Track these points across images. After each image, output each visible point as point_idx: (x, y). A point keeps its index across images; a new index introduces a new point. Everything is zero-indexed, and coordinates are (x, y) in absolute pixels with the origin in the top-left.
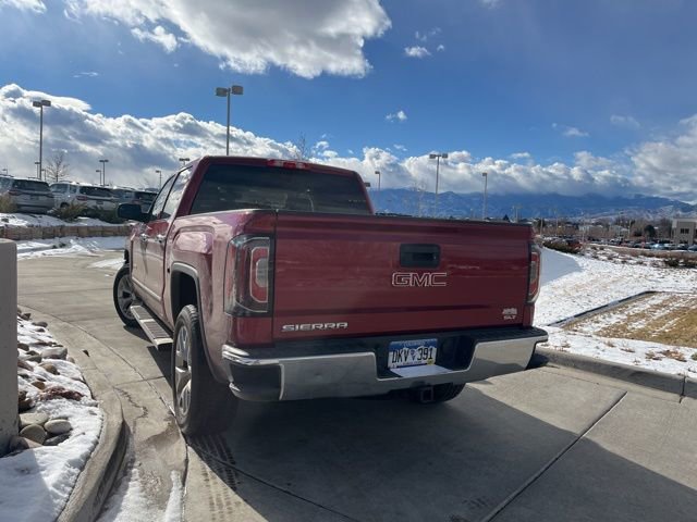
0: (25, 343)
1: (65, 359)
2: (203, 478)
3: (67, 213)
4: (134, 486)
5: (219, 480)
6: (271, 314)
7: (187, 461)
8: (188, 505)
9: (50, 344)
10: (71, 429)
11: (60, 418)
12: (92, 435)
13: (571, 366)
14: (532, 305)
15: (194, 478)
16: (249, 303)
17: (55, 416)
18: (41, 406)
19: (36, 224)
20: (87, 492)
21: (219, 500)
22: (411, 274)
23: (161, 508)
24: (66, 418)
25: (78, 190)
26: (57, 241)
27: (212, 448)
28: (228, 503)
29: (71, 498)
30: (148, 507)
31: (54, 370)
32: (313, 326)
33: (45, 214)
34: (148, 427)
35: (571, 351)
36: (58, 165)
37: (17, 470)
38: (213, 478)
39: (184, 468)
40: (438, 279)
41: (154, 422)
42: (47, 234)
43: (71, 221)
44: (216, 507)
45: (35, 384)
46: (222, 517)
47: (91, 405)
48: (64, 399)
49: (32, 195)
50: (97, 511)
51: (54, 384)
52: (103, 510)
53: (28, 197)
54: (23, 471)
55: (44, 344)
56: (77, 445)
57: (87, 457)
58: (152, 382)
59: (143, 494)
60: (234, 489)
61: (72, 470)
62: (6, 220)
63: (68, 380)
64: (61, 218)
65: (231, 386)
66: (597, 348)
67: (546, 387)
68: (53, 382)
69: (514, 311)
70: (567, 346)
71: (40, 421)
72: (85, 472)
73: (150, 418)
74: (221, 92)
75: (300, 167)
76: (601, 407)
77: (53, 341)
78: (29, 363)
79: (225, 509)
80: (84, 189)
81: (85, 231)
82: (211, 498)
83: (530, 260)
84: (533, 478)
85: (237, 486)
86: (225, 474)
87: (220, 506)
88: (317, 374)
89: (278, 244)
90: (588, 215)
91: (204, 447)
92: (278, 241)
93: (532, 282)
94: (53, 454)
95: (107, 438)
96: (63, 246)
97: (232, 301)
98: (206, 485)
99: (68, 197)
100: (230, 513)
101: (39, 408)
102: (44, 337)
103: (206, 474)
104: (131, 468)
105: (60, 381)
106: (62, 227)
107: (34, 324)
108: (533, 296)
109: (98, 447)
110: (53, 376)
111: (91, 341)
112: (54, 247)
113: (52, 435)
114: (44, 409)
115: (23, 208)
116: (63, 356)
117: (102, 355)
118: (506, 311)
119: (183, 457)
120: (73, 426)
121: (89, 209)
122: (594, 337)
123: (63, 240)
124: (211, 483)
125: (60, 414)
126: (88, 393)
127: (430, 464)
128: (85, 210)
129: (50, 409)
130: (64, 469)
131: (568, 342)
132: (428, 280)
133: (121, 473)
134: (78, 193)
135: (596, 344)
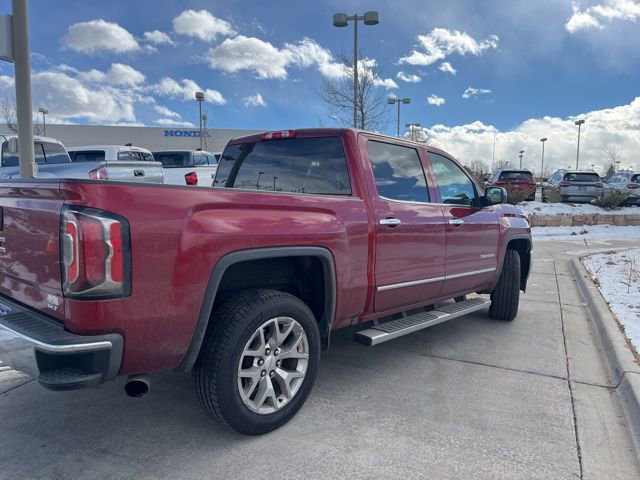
19: (572, 212)
25: (630, 179)
26: (580, 229)
33: (587, 203)
42: (576, 221)
49: (580, 186)
53: (576, 188)
64: (602, 207)
69: (56, 301)
81: (621, 220)
106: (597, 215)
112: (574, 234)
115: (571, 198)
118: (49, 297)
123: (589, 228)
134: (628, 182)
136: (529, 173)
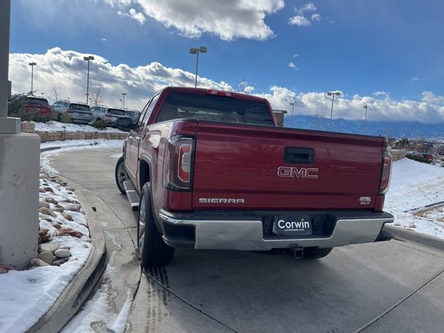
0: (57, 200)
1: (79, 212)
2: (147, 295)
3: (100, 124)
4: (103, 296)
5: (157, 297)
6: (191, 190)
7: (139, 282)
8: (134, 312)
9: (73, 202)
10: (71, 256)
11: (65, 248)
12: (81, 261)
13: (416, 241)
14: (383, 195)
15: (142, 294)
16: (178, 182)
17: (63, 246)
18: (56, 239)
19: (81, 130)
20: (69, 297)
21: (154, 311)
22: (292, 168)
23: (116, 312)
24: (69, 249)
25: (107, 111)
26: (92, 141)
27: (157, 275)
28: (160, 314)
29: (58, 301)
30: (109, 311)
31: (70, 219)
32: (220, 200)
33: (87, 124)
34: (121, 258)
35: (416, 230)
36: (97, 96)
37: (28, 279)
38: (154, 295)
39: (136, 287)
40: (311, 173)
41: (125, 255)
42: (88, 136)
43: (102, 129)
44: (151, 316)
45: (55, 226)
46: (154, 322)
47: (87, 241)
48: (70, 237)
49: (80, 113)
50: (75, 311)
51: (67, 227)
52: (80, 310)
53: (78, 114)
54: (31, 281)
55: (69, 201)
56: (70, 266)
57: (75, 275)
58: (129, 230)
59: (108, 301)
60: (166, 304)
61: (63, 282)
62: (65, 127)
63: (77, 224)
64: (96, 127)
65: (163, 237)
66: (436, 229)
67: (395, 254)
68: (67, 225)
69: (368, 199)
70: (414, 227)
71: (53, 249)
72: (71, 284)
73: (123, 253)
74: (193, 51)
75: (228, 95)
76: (434, 272)
77: (75, 200)
78: (55, 212)
79: (157, 317)
80: (110, 110)
81: (109, 136)
82: (149, 309)
83: (383, 163)
84: (375, 319)
85: (168, 303)
86: (161, 293)
87: (154, 315)
88: (221, 233)
89: (197, 144)
90: (440, 137)
91: (152, 275)
92: (197, 141)
93: (383, 179)
94: (53, 271)
95: (91, 263)
96: (96, 144)
97: (167, 181)
98: (148, 299)
99: (101, 115)
100: (159, 320)
101: (54, 241)
102: (71, 198)
103: (149, 293)
104: (104, 283)
105: (71, 225)
106: (96, 133)
107: (67, 189)
108: (384, 189)
109: (84, 268)
110: (68, 221)
111: (99, 202)
112: (91, 145)
113: (58, 258)
114: (57, 242)
115: (75, 121)
116: (77, 210)
117: (104, 210)
118: (362, 199)
119: (138, 280)
120: (72, 254)
121: (112, 123)
122: (435, 221)
123: (97, 141)
124: (151, 299)
125: (67, 246)
126: (88, 234)
127: (301, 301)
128: (110, 123)
129: (61, 242)
130: (57, 281)
131: (415, 224)
132: (304, 172)
133: (97, 286)
134: (106, 113)
135: (436, 226)
136: (46, 100)
